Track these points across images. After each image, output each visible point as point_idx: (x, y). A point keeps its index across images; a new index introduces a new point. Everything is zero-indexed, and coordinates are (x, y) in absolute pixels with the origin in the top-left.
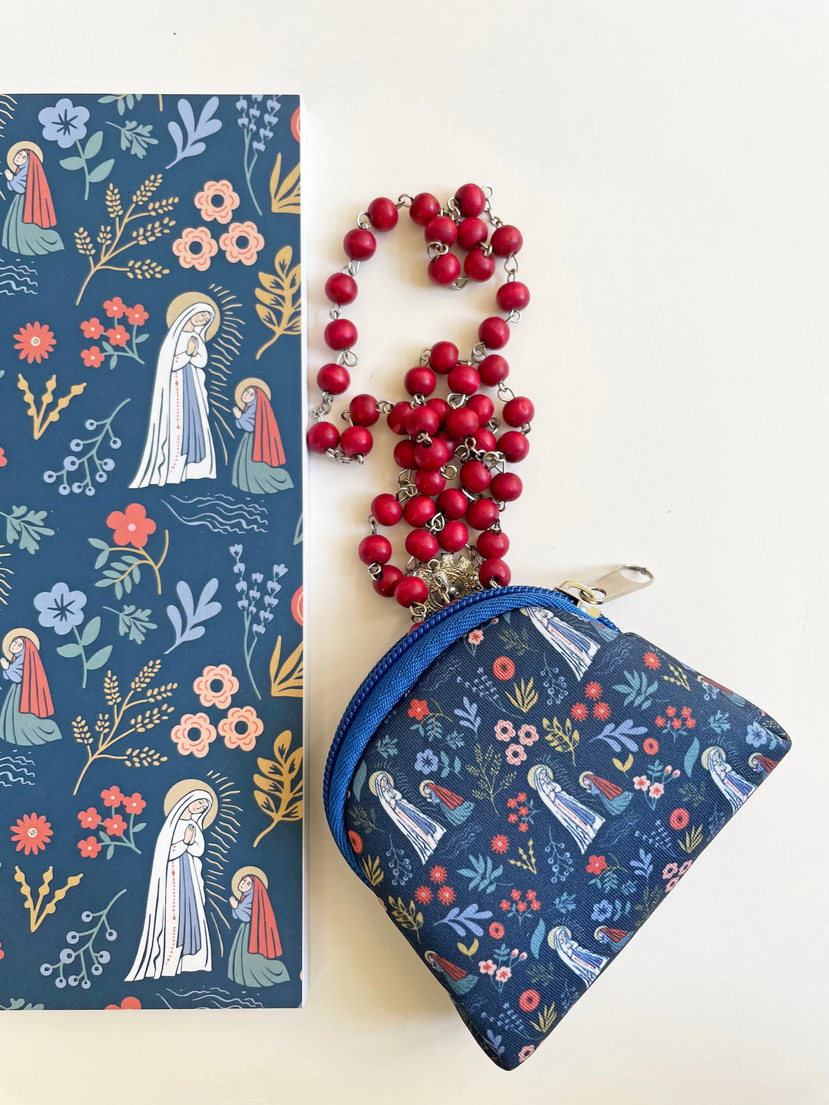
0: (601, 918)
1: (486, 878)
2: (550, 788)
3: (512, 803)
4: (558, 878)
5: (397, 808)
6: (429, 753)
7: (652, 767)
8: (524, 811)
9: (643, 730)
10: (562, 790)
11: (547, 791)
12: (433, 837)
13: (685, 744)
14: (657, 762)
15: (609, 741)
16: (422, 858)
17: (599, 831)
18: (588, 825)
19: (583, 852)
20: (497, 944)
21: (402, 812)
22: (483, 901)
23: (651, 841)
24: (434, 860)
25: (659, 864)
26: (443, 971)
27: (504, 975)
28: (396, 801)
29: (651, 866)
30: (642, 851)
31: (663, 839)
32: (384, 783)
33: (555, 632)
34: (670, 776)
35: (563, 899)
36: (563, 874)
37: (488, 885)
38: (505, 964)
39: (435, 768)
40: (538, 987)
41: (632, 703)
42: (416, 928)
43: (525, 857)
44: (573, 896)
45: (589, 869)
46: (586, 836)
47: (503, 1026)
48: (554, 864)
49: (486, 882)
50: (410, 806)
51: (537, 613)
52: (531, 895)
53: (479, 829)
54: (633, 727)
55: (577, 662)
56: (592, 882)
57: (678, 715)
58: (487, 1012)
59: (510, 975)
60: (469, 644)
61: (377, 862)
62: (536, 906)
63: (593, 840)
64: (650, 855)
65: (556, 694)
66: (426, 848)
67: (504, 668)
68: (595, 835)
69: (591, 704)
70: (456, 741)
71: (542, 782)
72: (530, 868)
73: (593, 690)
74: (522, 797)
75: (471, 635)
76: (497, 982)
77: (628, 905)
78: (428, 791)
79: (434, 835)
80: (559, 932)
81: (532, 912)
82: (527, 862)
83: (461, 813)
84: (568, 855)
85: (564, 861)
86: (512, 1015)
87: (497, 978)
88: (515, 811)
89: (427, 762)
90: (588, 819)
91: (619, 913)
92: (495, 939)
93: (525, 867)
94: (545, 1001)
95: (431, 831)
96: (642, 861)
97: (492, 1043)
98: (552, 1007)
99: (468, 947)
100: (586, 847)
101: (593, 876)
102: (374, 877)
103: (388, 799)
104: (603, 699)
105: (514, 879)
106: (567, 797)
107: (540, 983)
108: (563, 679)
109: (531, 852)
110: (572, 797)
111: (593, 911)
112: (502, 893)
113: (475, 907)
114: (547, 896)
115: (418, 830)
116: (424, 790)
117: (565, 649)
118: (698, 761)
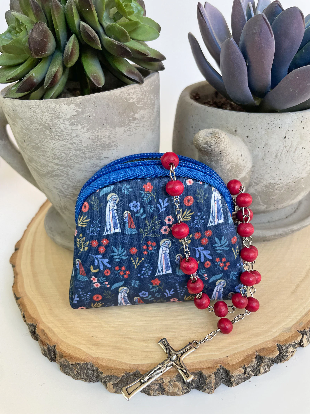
0: (141, 296)
1: (119, 256)
2: (166, 249)
3: (149, 243)
4: (141, 275)
5: (111, 211)
6: (138, 204)
7: (201, 271)
8: (150, 248)
9: (210, 258)
10: (168, 253)
11: (164, 249)
12: (114, 230)
13: (218, 273)
14: (204, 270)
15: (197, 252)
16: (105, 232)
17: (167, 274)
18: (165, 270)
19: (156, 275)
20: (104, 276)
21: (111, 214)
22: (112, 261)
23: (178, 289)
24: (108, 237)
25: (173, 296)
26: (78, 268)
27: (97, 285)
28: (113, 209)
29: (171, 295)
30: (173, 290)
31: (182, 292)
32: (114, 199)
33: (216, 205)
34: (204, 277)
35: (136, 282)
36: (143, 276)
37: (118, 259)
38: (101, 283)
39: (136, 210)
40: (104, 297)
41: (216, 247)
42: (82, 250)
43: (137, 261)
44: (140, 284)
45: (152, 281)
46: (162, 272)
47: (82, 297)
48: (144, 271)
49: (118, 257)
50: (116, 215)
51: (216, 193)
52: (128, 273)
53: (131, 240)
54: (208, 254)
55: (213, 220)
56: (150, 285)
57: (225, 263)
58: (81, 290)
59: (99, 287)
60: (185, 182)
61: (88, 220)
62: (126, 277)
63: (162, 275)
64: (174, 293)
65: (196, 224)
66: (109, 231)
67: (189, 201)
68: (164, 274)
69: (203, 236)
70: (151, 209)
71: (165, 245)
72: (135, 265)
73: (208, 233)
74: (154, 244)
75: (189, 180)
76: (93, 285)
77: (153, 299)
78: (126, 215)
79: (115, 230)
80: (125, 289)
81: (123, 277)
82: (136, 263)
83: (130, 231)
84: (151, 272)
85: (147, 273)
86: (88, 297)
87: (94, 285)
88: (148, 246)
89: (135, 207)
90: (167, 268)
91: (148, 298)
92: (104, 274)
93: (134, 264)
94: (101, 301)
95: (115, 227)
96: (170, 292)
97: (75, 298)
98: (102, 304)
99: (94, 269)
100: (158, 275)
101: (152, 284)
102: (82, 223)
103: (111, 206)
104: (209, 238)
105: (128, 264)
106: (168, 257)
107: (105, 296)
108: (203, 221)
109: (140, 261)
110: (169, 258)
111: (141, 292)
112: (120, 264)
113: (107, 260)
114: (132, 277)
115: (112, 223)
116: (126, 214)
117: (213, 213)
118: (216, 281)
